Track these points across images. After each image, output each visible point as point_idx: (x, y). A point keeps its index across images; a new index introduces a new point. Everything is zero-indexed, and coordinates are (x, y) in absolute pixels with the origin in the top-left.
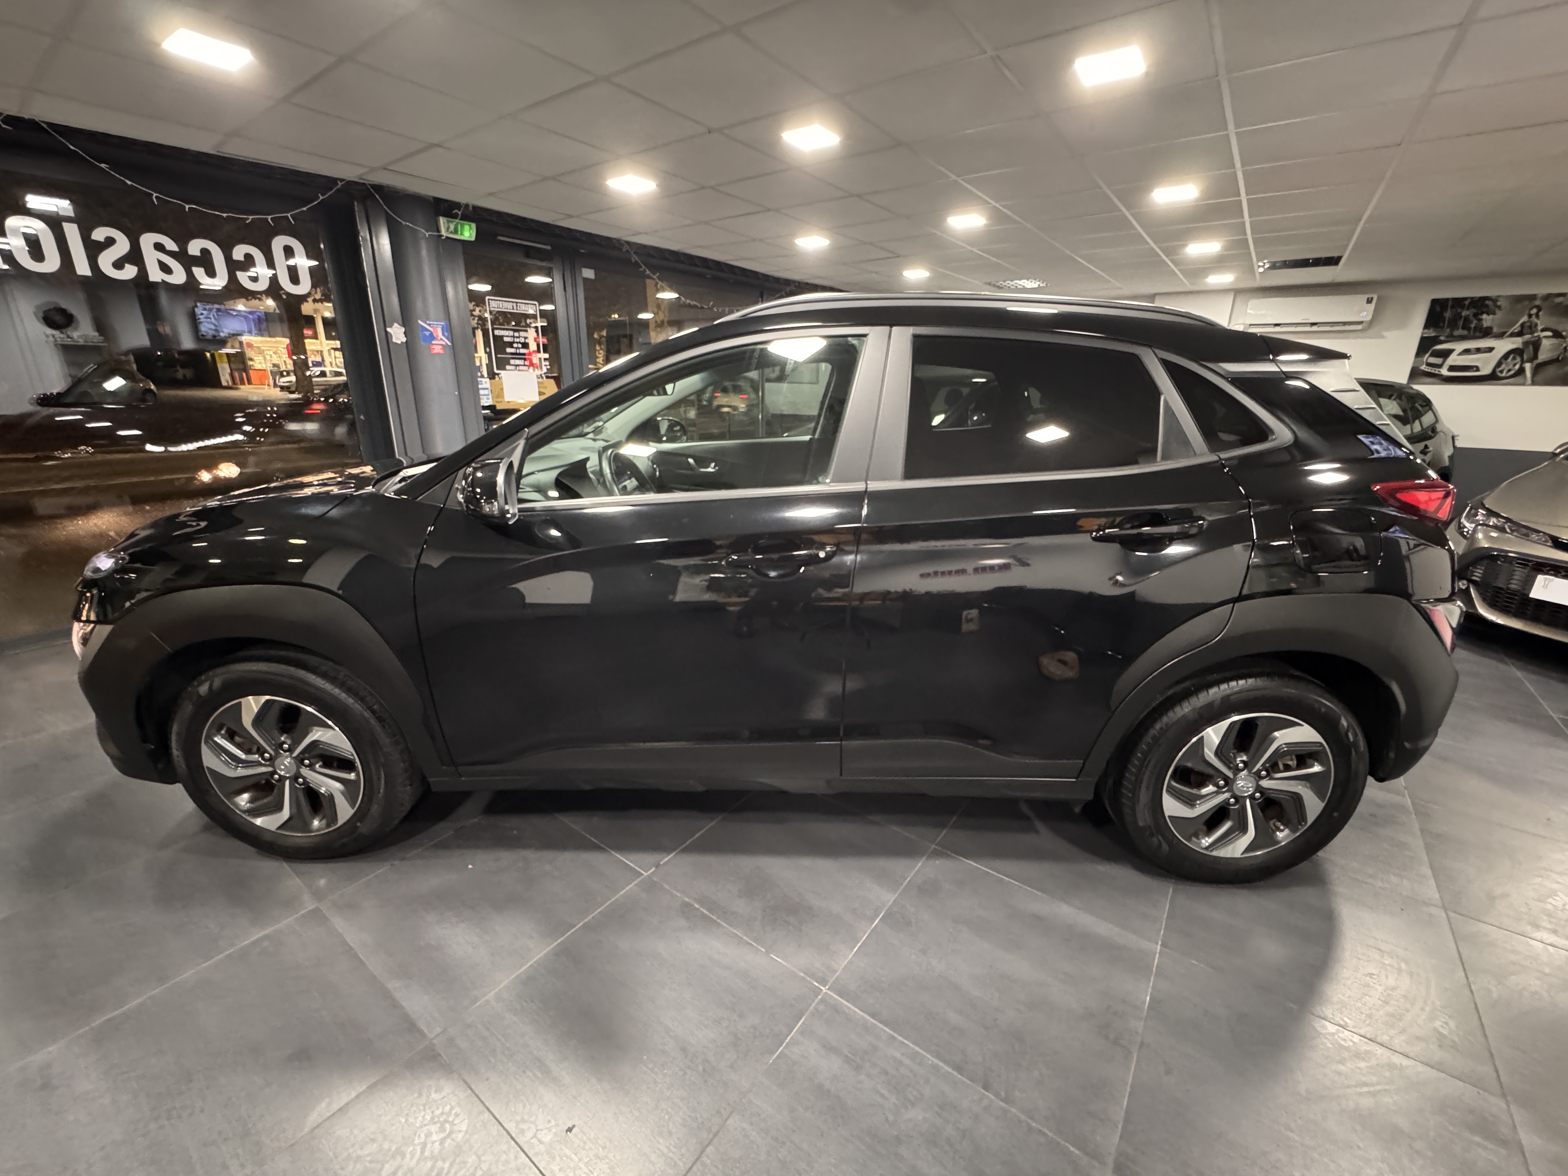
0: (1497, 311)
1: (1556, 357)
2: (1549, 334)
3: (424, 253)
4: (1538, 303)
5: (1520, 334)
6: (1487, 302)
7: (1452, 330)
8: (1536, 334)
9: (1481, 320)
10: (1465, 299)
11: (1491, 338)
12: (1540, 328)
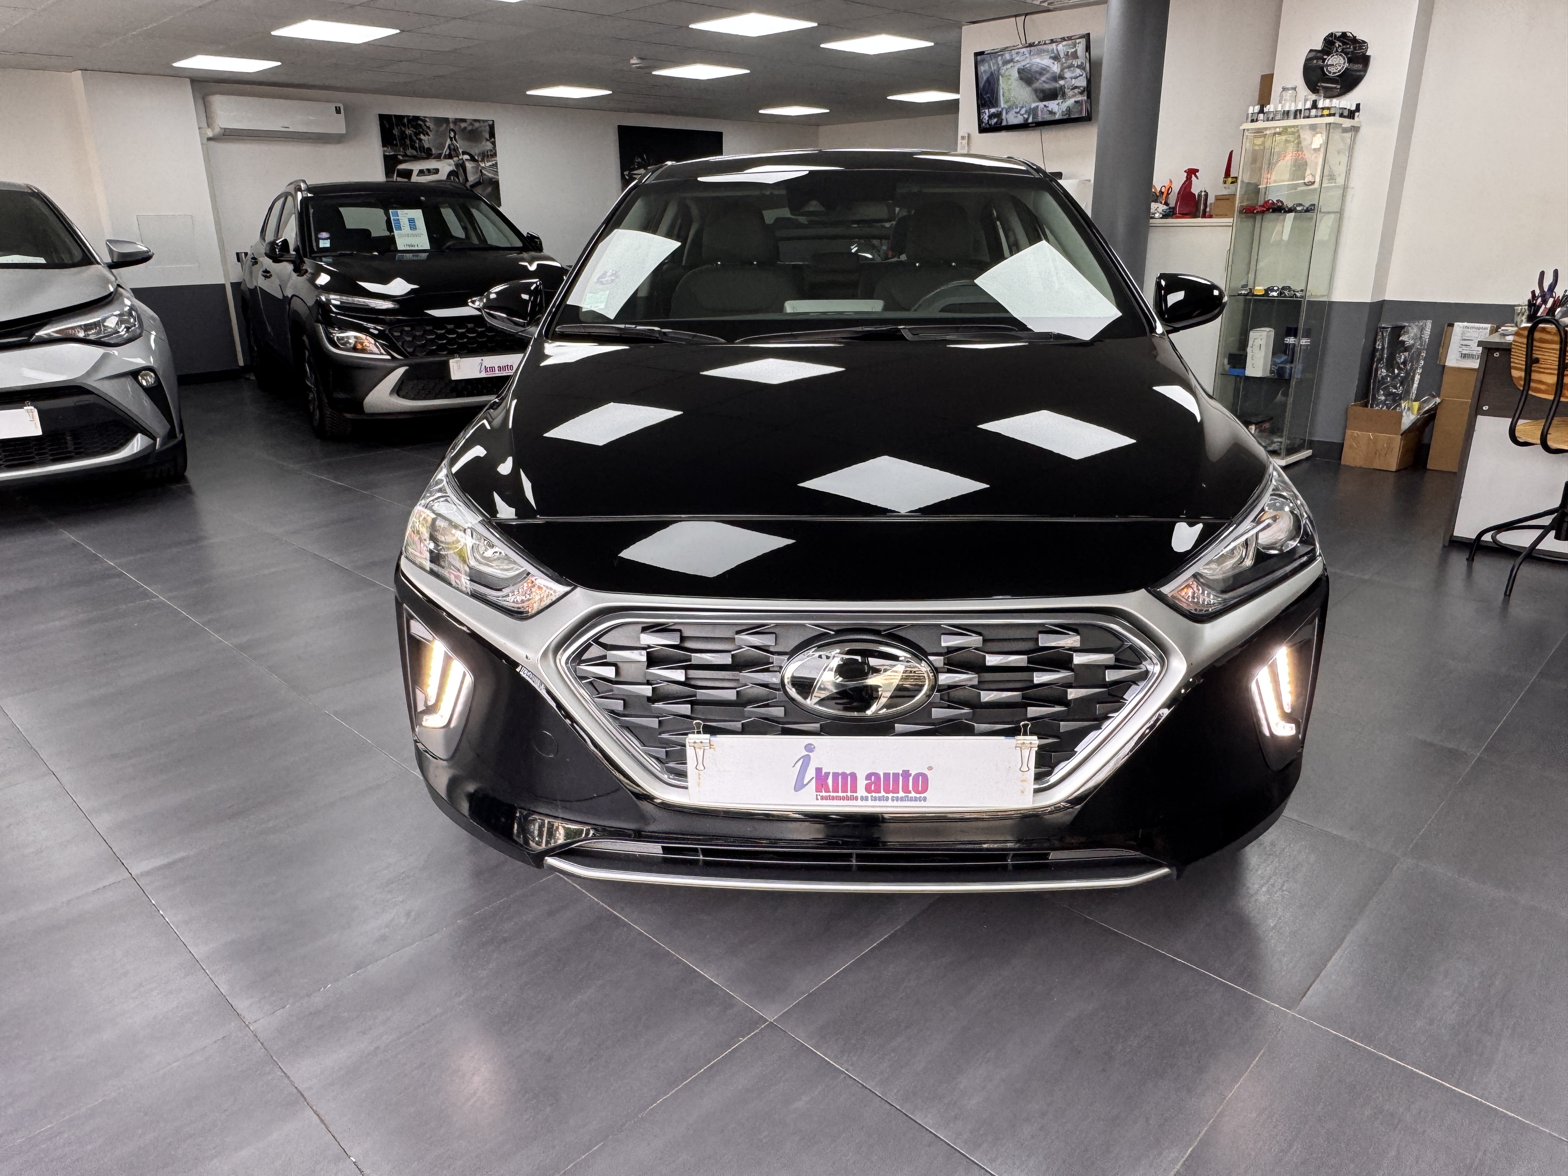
0: (428, 131)
1: (477, 180)
2: (467, 157)
4: (452, 126)
5: (450, 157)
6: (420, 122)
7: (405, 147)
8: (460, 157)
9: (420, 140)
10: (402, 117)
11: (434, 158)
12: (461, 151)
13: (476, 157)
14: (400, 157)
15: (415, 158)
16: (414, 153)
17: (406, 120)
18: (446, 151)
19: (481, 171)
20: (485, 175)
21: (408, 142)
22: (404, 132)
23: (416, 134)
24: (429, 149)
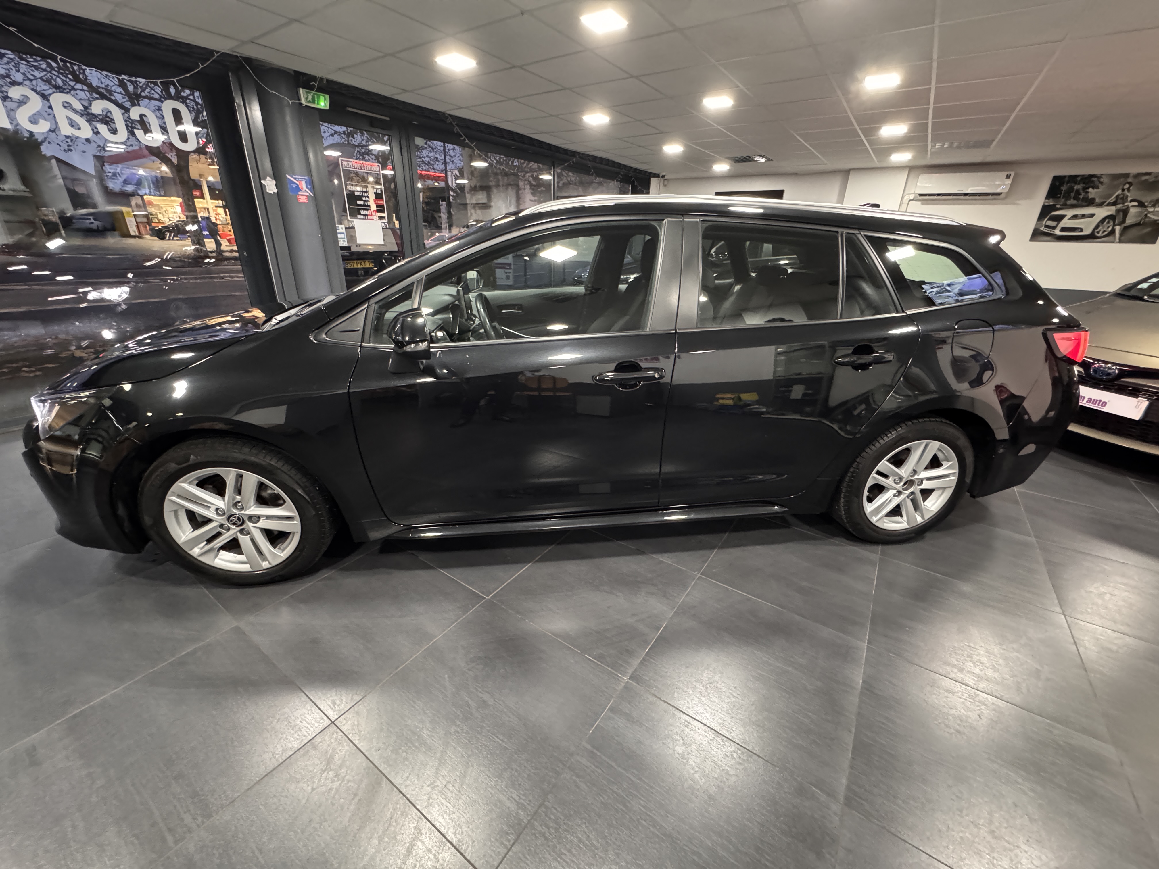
0: (1100, 185)
1: (1138, 222)
3: (288, 118)
4: (1129, 180)
5: (1114, 204)
6: (1094, 179)
7: (1066, 200)
8: (1126, 204)
9: (1088, 192)
10: (1077, 176)
11: (1093, 206)
13: (1146, 204)
14: (1058, 206)
15: (1073, 206)
16: (1074, 202)
17: (1079, 179)
18: (1112, 199)
19: (1146, 215)
20: (1149, 217)
21: (1073, 195)
22: (1072, 188)
23: (1085, 189)
24: (1093, 199)
